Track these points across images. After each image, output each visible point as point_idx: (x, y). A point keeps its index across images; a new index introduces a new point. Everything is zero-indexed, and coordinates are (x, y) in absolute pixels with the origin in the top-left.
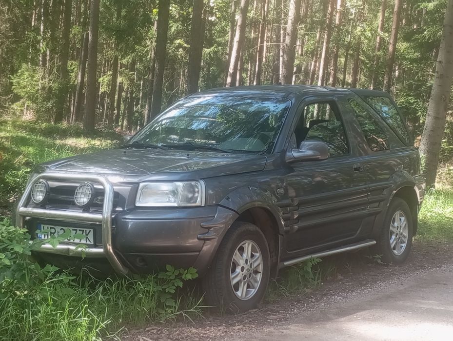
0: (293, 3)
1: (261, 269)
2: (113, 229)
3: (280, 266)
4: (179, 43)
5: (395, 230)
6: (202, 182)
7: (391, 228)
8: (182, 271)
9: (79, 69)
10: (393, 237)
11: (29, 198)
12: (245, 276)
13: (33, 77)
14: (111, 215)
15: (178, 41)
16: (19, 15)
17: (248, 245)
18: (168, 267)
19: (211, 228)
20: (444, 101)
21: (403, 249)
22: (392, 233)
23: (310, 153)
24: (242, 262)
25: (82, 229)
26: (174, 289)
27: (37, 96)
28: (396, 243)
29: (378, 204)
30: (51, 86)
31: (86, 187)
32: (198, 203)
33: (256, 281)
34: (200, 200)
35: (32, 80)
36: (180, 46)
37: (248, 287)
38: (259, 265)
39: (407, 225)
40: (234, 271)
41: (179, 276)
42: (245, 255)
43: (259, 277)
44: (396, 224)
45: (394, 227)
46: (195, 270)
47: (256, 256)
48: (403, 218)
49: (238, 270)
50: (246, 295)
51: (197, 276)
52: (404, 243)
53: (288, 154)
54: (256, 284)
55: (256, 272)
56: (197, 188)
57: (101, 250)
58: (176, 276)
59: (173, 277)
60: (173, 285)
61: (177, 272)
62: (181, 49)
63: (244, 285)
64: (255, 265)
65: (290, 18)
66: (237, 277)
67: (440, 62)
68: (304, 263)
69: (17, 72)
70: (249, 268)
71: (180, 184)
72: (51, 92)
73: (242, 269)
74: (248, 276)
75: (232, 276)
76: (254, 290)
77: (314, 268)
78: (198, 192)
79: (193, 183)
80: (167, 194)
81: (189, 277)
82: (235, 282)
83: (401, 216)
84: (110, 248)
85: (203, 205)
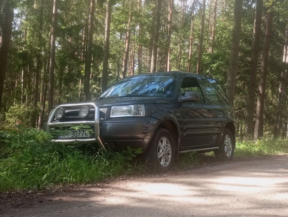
0: (153, 61)
1: (170, 152)
2: (100, 128)
3: (179, 152)
4: (94, 87)
5: (226, 144)
6: (143, 105)
7: (225, 143)
8: (135, 149)
9: (41, 105)
10: (226, 147)
11: (54, 117)
12: (164, 155)
13: (20, 107)
14: (99, 121)
15: (94, 86)
16: (10, 81)
17: (165, 139)
18: (128, 147)
19: (148, 127)
20: (232, 100)
21: (230, 154)
22: (225, 145)
23: (189, 97)
24: (162, 147)
25: (83, 130)
26: (132, 159)
27: (23, 116)
28: (227, 151)
29: (218, 129)
30: (29, 111)
31: (85, 108)
32: (142, 115)
33: (169, 158)
34: (142, 114)
35: (19, 108)
36: (95, 88)
37: (165, 161)
38: (169, 150)
39: (231, 142)
40: (159, 151)
41: (133, 152)
42: (163, 144)
43: (170, 156)
44: (226, 141)
45: (226, 142)
46: (141, 149)
47: (168, 145)
48: (229, 139)
49: (161, 151)
50: (165, 165)
51: (142, 152)
52: (230, 151)
53: (179, 98)
54: (169, 160)
55: (169, 154)
56: (141, 108)
57: (94, 139)
58: (132, 152)
59: (130, 153)
60: (131, 156)
61: (132, 150)
62: (95, 90)
63: (164, 159)
64: (168, 150)
65: (151, 69)
66: (161, 154)
67: (229, 81)
68: (189, 153)
69: (8, 110)
70: (166, 150)
71: (132, 106)
72: (29, 114)
73: (163, 151)
74: (165, 155)
75: (158, 154)
76: (168, 163)
77: (194, 156)
78: (141, 110)
79: (139, 105)
80: (125, 112)
81: (139, 152)
82: (159, 157)
83: (228, 137)
84: (99, 138)
85: (144, 116)
